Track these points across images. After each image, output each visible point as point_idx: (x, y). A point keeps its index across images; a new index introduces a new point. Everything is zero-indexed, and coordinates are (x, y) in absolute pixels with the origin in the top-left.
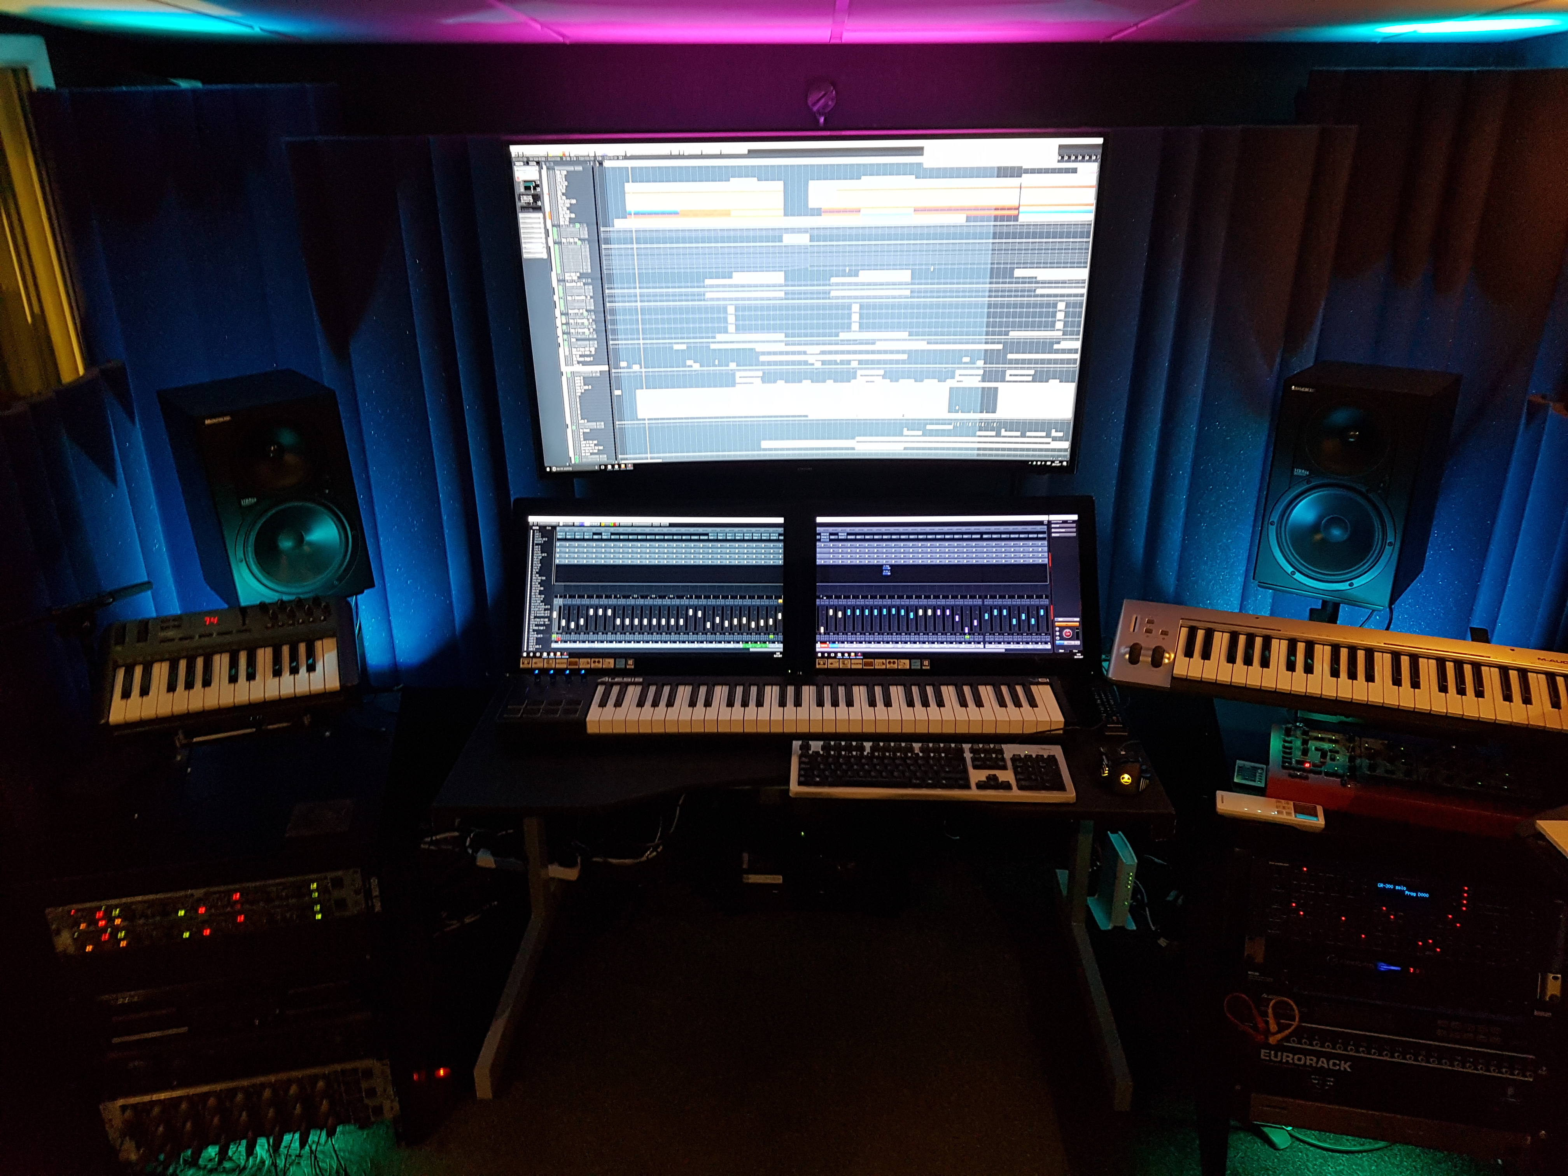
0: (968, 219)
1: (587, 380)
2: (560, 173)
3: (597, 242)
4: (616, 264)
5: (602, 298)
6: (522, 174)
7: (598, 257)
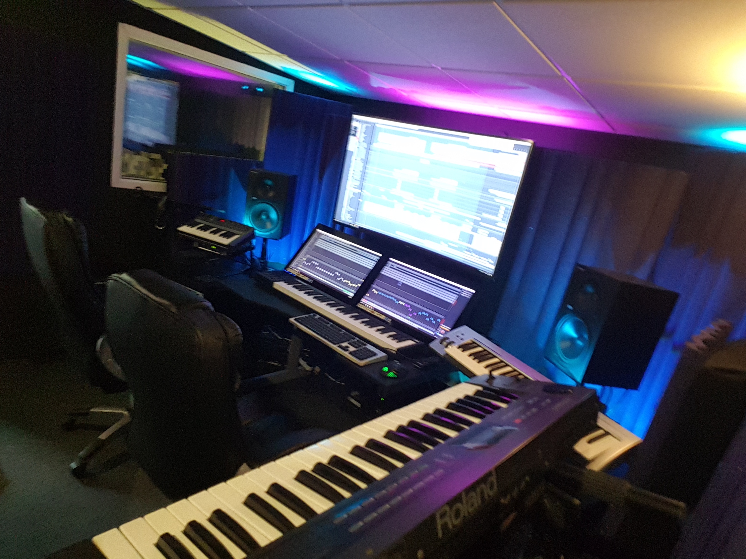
0: (481, 167)
1: (354, 194)
2: (365, 125)
3: (368, 149)
4: (371, 158)
5: (365, 168)
6: (354, 124)
7: (367, 154)
